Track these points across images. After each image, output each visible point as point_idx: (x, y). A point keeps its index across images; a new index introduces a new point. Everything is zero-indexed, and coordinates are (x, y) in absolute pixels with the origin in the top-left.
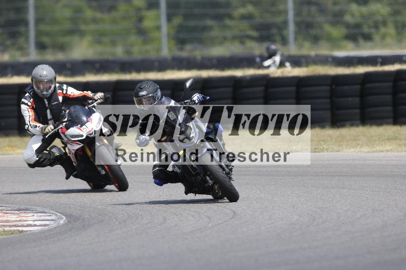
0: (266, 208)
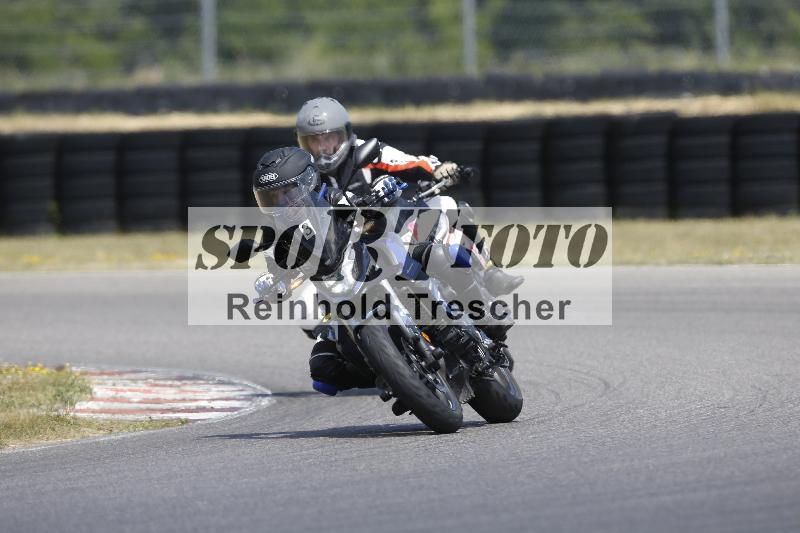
0: (669, 377)
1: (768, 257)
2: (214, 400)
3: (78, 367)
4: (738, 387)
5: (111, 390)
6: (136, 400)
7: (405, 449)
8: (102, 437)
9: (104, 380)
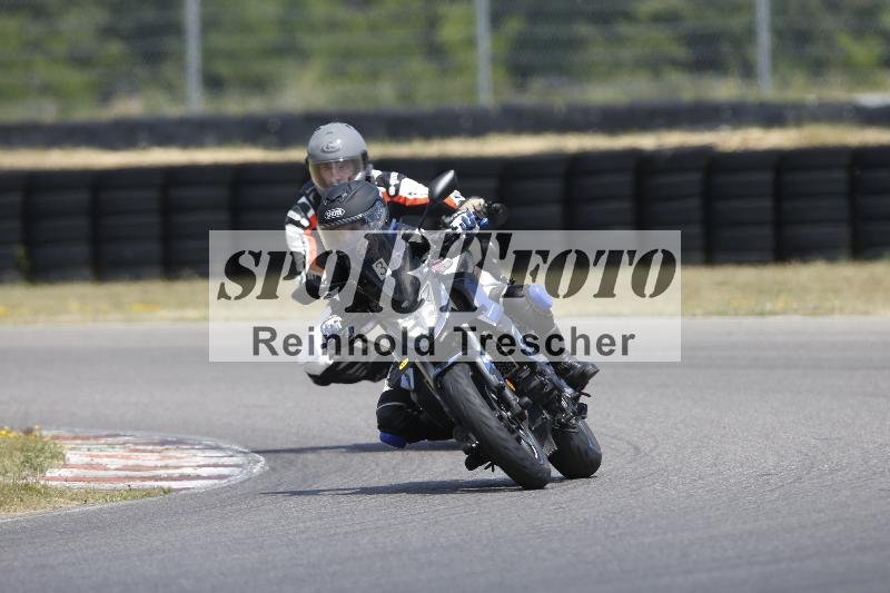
0: (706, 440)
1: (815, 308)
2: (199, 466)
3: (50, 430)
4: (783, 452)
5: (87, 456)
6: (113, 467)
7: (413, 521)
8: (75, 508)
9: (77, 444)
